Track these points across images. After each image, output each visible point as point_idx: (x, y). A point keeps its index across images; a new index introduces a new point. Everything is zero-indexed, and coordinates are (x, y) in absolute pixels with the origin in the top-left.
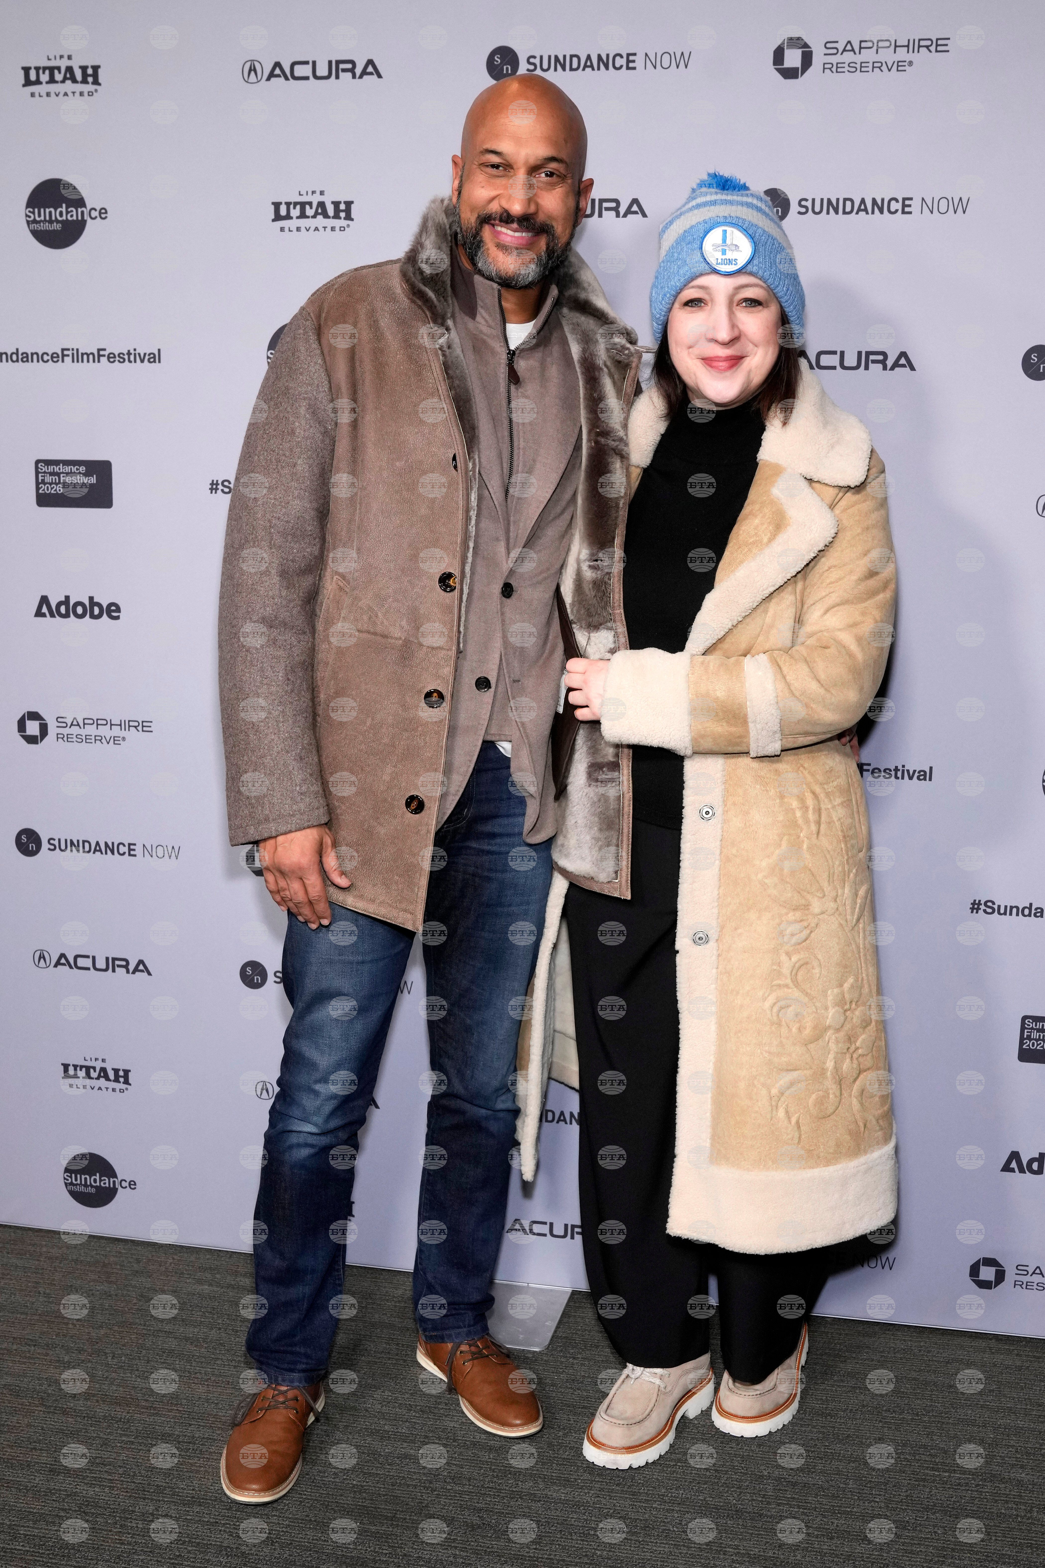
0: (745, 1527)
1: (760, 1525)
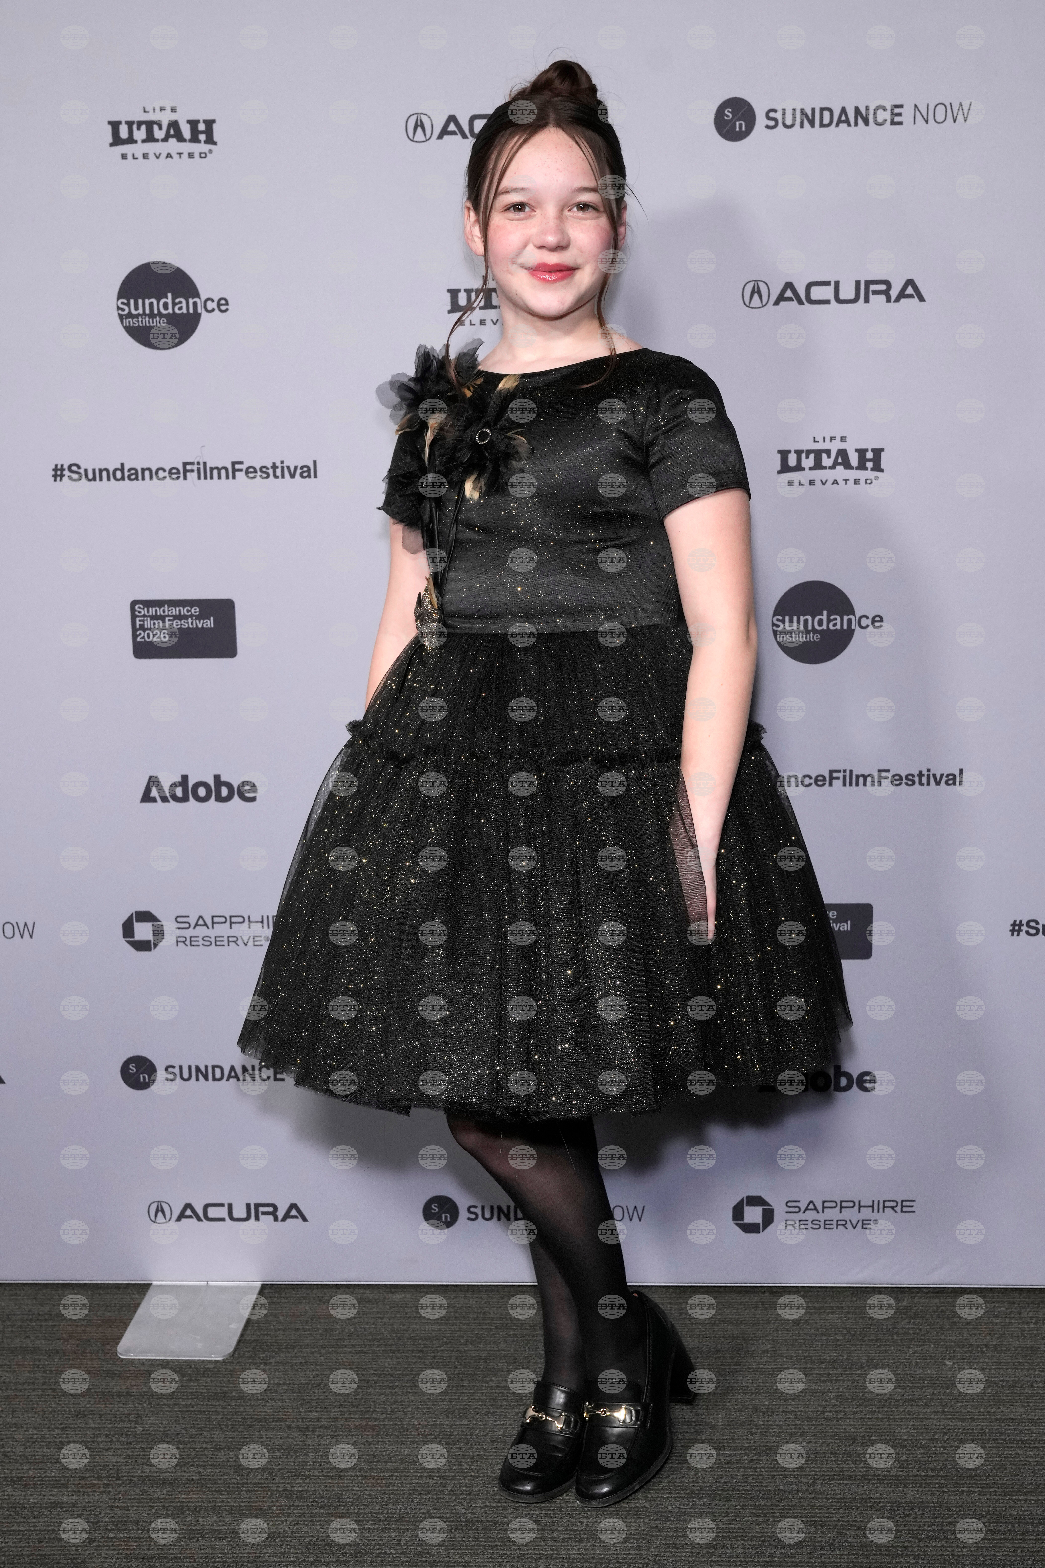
0: (477, 1539)
1: (494, 1535)
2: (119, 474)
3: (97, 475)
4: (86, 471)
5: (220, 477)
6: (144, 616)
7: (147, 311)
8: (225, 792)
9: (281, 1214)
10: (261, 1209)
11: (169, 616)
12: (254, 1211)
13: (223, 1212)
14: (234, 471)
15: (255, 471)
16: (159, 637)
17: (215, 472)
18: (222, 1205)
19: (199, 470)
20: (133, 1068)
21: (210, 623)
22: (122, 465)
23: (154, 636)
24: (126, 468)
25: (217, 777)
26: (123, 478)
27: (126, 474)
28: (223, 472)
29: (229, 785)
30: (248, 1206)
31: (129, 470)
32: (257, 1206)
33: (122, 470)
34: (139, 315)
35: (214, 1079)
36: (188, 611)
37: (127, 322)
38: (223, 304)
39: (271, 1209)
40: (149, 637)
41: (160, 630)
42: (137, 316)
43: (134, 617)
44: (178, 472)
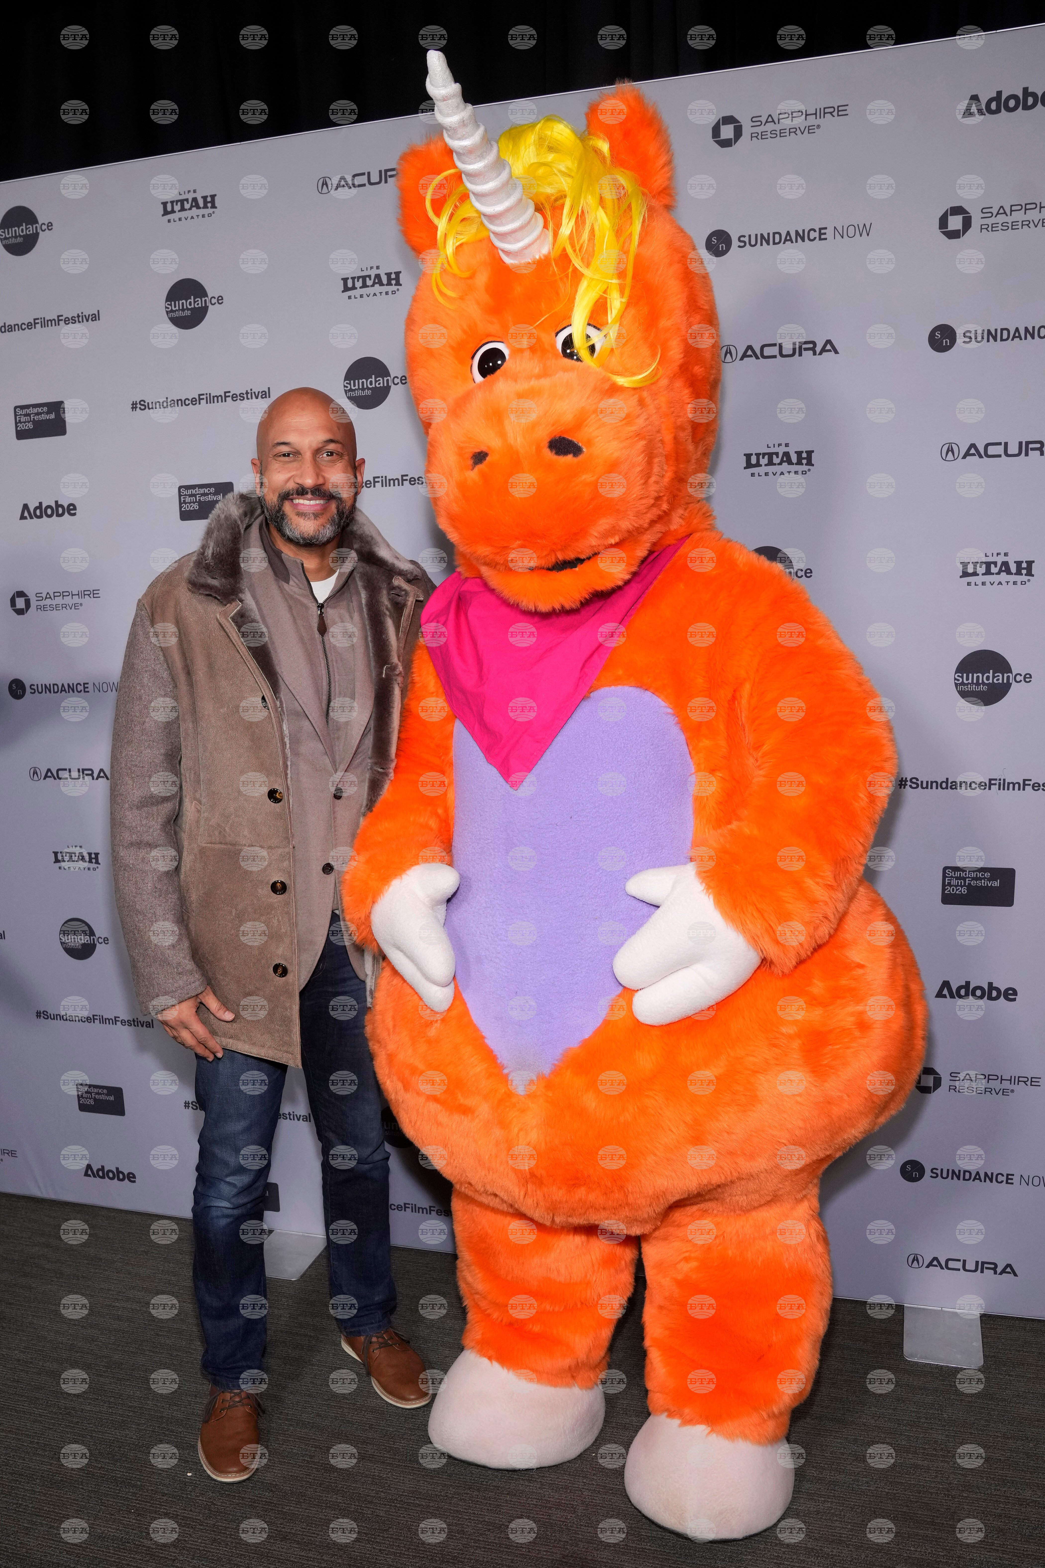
2: (944, 785)
3: (930, 785)
4: (922, 782)
5: (1014, 789)
6: (952, 877)
7: (975, 682)
8: (994, 994)
9: (999, 1270)
10: (986, 1265)
11: (969, 877)
12: (981, 1266)
13: (959, 1265)
14: (1024, 785)
15: (1039, 786)
16: (961, 891)
17: (1011, 785)
18: (959, 1260)
19: (1000, 783)
20: (909, 1167)
21: (996, 884)
22: (947, 779)
23: (957, 890)
24: (950, 781)
25: (990, 984)
26: (947, 788)
27: (949, 785)
28: (1017, 786)
29: (998, 990)
30: (977, 1262)
31: (951, 783)
32: (983, 1263)
33: (947, 782)
34: (969, 683)
35: (964, 1179)
36: (982, 875)
37: (960, 688)
38: (1028, 678)
39: (993, 1266)
40: (953, 891)
41: (962, 887)
42: (967, 684)
43: (944, 877)
44: (986, 785)
